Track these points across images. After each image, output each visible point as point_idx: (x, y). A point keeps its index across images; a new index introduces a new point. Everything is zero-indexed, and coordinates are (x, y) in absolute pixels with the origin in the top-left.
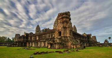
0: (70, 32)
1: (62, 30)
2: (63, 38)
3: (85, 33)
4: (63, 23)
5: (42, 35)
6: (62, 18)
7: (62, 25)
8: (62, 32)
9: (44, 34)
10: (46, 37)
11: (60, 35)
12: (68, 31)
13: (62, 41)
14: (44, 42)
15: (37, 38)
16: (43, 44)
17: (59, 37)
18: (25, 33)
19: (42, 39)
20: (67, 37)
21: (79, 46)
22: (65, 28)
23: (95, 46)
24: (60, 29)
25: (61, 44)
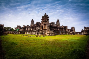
3: (62, 26)
4: (44, 22)
5: (34, 27)
8: (43, 27)
13: (43, 32)
15: (31, 29)
17: (42, 30)
20: (45, 29)
24: (42, 25)
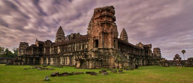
0: (114, 41)
1: (100, 37)
2: (101, 51)
3: (140, 43)
4: (102, 25)
5: (67, 45)
6: (101, 17)
7: (99, 30)
8: (101, 41)
9: (71, 44)
10: (74, 49)
11: (97, 45)
12: (110, 39)
13: (99, 56)
14: (71, 57)
15: (59, 51)
16: (68, 60)
17: (95, 49)
18: (37, 40)
19: (66, 52)
20: (108, 49)
21: (126, 65)
22: (105, 34)
23: (158, 65)
24: (97, 35)
25: (97, 60)
